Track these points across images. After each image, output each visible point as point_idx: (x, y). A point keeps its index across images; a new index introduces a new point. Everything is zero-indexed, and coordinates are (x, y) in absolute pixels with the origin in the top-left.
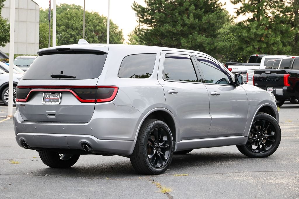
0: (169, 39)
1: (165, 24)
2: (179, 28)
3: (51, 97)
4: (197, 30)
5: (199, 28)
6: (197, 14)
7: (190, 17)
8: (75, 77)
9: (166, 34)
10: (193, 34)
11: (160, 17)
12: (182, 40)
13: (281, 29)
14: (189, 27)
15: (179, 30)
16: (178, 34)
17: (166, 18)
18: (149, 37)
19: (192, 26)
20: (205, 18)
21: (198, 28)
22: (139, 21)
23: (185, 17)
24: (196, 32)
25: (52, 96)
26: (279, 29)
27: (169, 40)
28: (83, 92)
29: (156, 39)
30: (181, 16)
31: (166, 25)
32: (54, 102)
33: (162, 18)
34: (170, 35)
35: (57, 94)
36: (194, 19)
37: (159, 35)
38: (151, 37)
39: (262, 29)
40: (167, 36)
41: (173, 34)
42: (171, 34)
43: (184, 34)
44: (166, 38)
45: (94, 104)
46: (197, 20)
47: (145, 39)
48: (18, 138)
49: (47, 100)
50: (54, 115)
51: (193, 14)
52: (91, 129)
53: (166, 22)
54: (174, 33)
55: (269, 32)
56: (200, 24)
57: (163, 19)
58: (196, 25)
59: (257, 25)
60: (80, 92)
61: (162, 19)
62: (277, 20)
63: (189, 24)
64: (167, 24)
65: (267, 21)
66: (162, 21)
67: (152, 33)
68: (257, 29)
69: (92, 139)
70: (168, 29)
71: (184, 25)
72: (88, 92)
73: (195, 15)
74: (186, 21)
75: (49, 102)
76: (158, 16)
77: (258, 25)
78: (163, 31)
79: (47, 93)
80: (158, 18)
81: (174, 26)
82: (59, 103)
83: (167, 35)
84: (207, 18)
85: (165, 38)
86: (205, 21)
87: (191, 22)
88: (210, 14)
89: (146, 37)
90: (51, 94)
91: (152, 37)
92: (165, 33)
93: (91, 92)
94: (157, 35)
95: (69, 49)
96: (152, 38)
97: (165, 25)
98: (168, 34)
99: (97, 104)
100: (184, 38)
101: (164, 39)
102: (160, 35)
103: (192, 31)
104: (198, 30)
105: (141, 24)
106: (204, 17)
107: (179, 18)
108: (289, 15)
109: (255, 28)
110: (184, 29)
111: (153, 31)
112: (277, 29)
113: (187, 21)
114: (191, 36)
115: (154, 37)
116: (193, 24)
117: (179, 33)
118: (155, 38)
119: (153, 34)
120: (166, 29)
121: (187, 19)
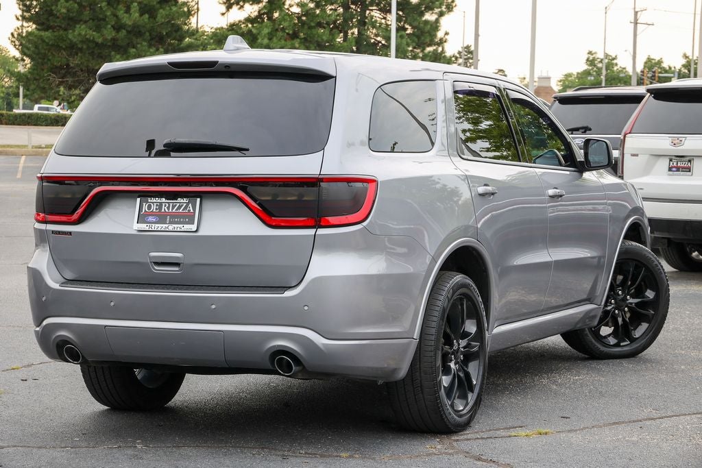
0: (87, 55)
1: (78, 23)
2: (109, 33)
3: (164, 208)
4: (145, 38)
5: (150, 35)
6: (146, 5)
7: (132, 11)
8: (247, 150)
9: (80, 46)
10: (139, 46)
11: (68, 11)
12: (115, 58)
13: (320, 40)
14: (129, 32)
15: (109, 38)
16: (106, 45)
17: (80, 12)
18: (43, 51)
19: (135, 29)
20: (164, 12)
21: (148, 34)
22: (20, 18)
23: (121, 10)
24: (145, 43)
25: (168, 208)
26: (316, 39)
27: (86, 59)
28: (275, 195)
29: (59, 57)
30: (112, 9)
31: (80, 27)
32: (176, 226)
33: (73, 13)
34: (88, 48)
35: (185, 200)
36: (141, 15)
37: (64, 47)
38: (47, 52)
39: (281, 39)
40: (81, 50)
41: (94, 45)
42: (91, 45)
43: (118, 46)
44: (79, 54)
45: (311, 232)
46: (147, 16)
47: (34, 56)
49: (151, 219)
50: (177, 264)
51: (138, 5)
52: (306, 308)
53: (81, 21)
54: (97, 44)
55: (294, 44)
56: (152, 25)
57: (74, 15)
58: (144, 27)
59: (270, 30)
60: (266, 194)
61: (71, 14)
62: (311, 21)
63: (130, 26)
64: (81, 25)
65: (290, 21)
66: (71, 19)
67: (50, 43)
68: (270, 39)
69: (308, 338)
70: (86, 35)
71: (118, 27)
72: (292, 195)
73: (143, 6)
74: (123, 18)
75: (160, 225)
76: (65, 7)
77: (272, 28)
78: (75, 40)
79: (151, 197)
80: (63, 13)
81: (98, 29)
82: (194, 227)
83: (82, 47)
84: (167, 13)
85: (77, 54)
86: (163, 20)
87: (134, 21)
88: (172, 5)
89: (37, 51)
90: (164, 200)
91: (49, 51)
92: (78, 42)
93: (301, 196)
94: (62, 47)
95: (213, 64)
96: (49, 54)
97: (78, 26)
98: (85, 47)
99: (321, 231)
100: (118, 54)
101: (76, 57)
102: (67, 47)
103: (135, 40)
104: (149, 38)
105: (25, 24)
106: (161, 11)
107: (109, 13)
108: (331, 10)
109: (267, 35)
110: (118, 36)
111: (52, 40)
112: (310, 38)
113: (125, 19)
114: (134, 50)
115: (54, 53)
116: (138, 27)
117: (109, 44)
118: (57, 55)
119: (52, 45)
120: (80, 34)
121: (125, 15)
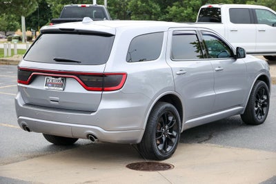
8: (80, 62)
25: (55, 82)
28: (89, 79)
32: (57, 88)
45: (101, 92)
48: (20, 121)
49: (50, 85)
50: (57, 101)
60: (85, 79)
69: (98, 130)
72: (94, 79)
75: (52, 88)
82: (62, 89)
90: (54, 79)
93: (97, 80)
95: (73, 29)
99: (104, 92)
